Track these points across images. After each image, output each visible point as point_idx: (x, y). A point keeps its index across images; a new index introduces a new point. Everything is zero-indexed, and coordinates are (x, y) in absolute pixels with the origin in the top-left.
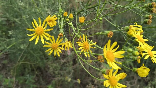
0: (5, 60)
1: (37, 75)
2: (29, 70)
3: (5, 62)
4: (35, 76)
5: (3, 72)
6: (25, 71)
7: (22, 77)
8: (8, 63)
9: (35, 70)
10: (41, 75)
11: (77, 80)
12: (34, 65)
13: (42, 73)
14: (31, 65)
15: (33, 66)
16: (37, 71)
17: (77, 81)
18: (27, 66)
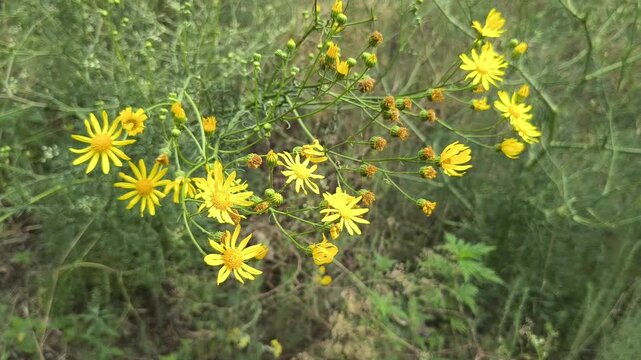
0: (22, 251)
1: (131, 318)
2: (103, 293)
3: (23, 257)
4: (123, 319)
5: (9, 295)
6: (90, 298)
7: (73, 318)
8: (33, 266)
9: (127, 297)
10: (149, 318)
11: (270, 345)
12: (124, 277)
13: (152, 313)
14: (113, 278)
15: (121, 280)
16: (132, 301)
17: (270, 349)
18: (97, 280)
